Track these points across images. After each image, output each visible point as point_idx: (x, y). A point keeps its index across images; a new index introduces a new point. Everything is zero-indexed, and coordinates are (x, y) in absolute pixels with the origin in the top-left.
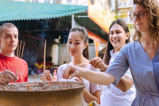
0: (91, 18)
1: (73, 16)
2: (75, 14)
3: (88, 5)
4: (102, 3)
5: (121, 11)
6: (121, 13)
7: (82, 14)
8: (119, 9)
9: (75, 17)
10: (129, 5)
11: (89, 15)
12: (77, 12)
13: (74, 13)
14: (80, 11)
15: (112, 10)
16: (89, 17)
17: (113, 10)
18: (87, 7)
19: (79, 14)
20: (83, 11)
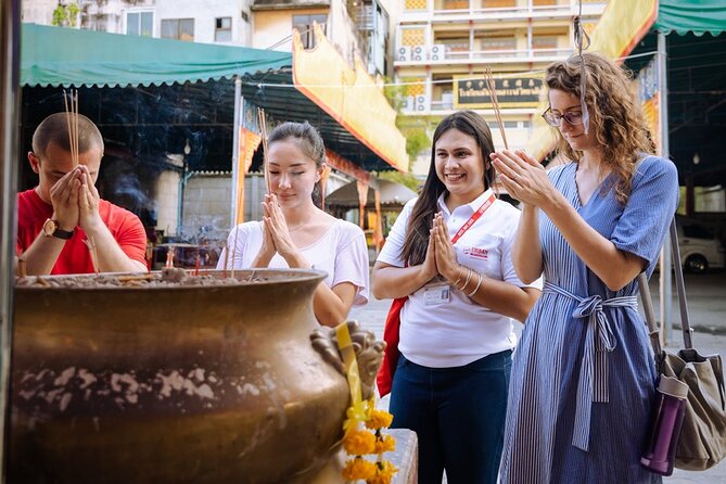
0: (304, 88)
1: (238, 82)
2: (247, 77)
3: (294, 48)
4: (337, 47)
5: (402, 74)
6: (404, 79)
7: (269, 77)
8: (397, 69)
9: (243, 86)
10: (428, 56)
11: (297, 83)
12: (252, 71)
13: (241, 72)
14: (264, 69)
15: (372, 70)
16: (295, 86)
17: (377, 71)
18: (290, 57)
19: (259, 77)
20: (276, 68)
